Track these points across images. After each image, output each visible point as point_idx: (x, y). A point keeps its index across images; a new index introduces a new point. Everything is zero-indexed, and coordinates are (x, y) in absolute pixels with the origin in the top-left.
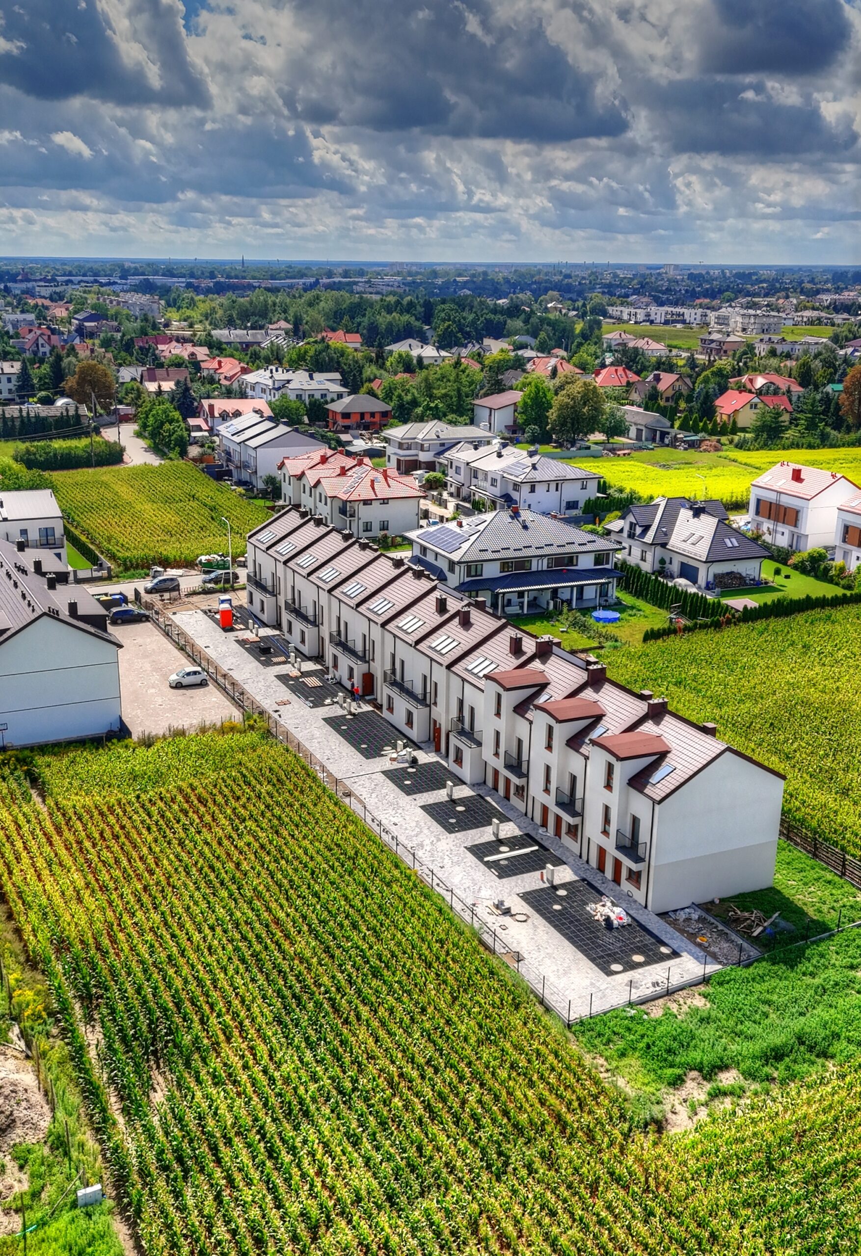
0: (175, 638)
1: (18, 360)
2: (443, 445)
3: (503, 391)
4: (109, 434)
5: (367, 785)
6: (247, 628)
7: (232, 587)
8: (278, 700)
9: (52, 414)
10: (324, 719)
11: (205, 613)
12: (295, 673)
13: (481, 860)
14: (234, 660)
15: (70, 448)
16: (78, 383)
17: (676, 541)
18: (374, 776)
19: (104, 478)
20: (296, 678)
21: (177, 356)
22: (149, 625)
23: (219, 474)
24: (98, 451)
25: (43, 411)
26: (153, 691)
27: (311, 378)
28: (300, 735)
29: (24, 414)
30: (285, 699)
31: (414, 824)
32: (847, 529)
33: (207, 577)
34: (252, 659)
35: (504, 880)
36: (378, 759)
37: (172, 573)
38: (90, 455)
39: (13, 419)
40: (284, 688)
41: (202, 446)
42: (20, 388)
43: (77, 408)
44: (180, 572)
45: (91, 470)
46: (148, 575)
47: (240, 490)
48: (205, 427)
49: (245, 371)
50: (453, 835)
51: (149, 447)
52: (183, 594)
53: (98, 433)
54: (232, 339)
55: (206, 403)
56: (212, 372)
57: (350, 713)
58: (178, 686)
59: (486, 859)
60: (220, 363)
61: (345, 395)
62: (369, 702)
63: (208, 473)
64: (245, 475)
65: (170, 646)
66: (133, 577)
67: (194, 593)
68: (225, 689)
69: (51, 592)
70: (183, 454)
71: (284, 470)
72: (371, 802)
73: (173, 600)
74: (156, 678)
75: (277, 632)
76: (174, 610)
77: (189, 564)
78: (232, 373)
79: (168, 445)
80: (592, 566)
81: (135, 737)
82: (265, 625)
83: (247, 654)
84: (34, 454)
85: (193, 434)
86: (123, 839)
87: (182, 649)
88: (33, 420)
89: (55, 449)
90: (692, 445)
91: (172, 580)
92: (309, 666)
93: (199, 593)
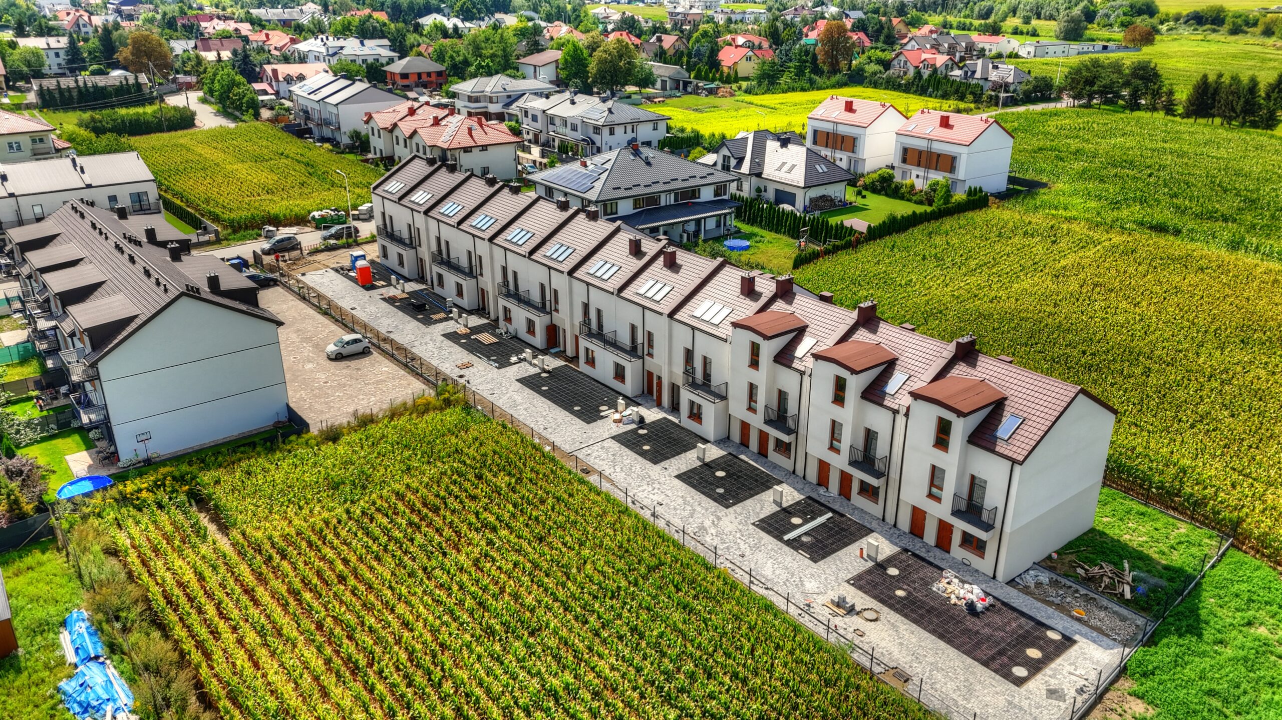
0: (315, 301)
1: (63, 35)
2: (509, 97)
3: (543, 50)
4: (176, 101)
5: (604, 456)
6: (390, 284)
7: (356, 241)
8: (459, 363)
9: (110, 83)
10: (518, 380)
11: (336, 270)
12: (462, 330)
13: (780, 539)
14: (389, 321)
15: (138, 114)
16: (132, 54)
17: (770, 170)
18: (605, 444)
19: (182, 141)
20: (466, 336)
21: (224, 31)
22: (279, 290)
23: (300, 132)
24: (169, 115)
25: (101, 81)
26: (309, 366)
27: (362, 44)
28: (502, 402)
29: (81, 84)
30: (465, 361)
31: (680, 501)
32: (905, 150)
33: (325, 233)
34: (409, 318)
35: (821, 563)
36: (599, 422)
37: (284, 232)
38: (160, 120)
39: (69, 89)
40: (457, 349)
41: (272, 108)
42: (69, 62)
43: (136, 78)
44: (294, 230)
45: (166, 136)
46: (260, 235)
47: (327, 145)
48: (270, 91)
49: (293, 41)
50: (731, 510)
51: (218, 111)
52: (305, 252)
53: (162, 100)
54: (269, 17)
55: (268, 68)
56: (260, 44)
57: (544, 371)
58: (338, 357)
59: (786, 538)
60: (267, 35)
61: (396, 59)
62: (557, 355)
63: (290, 132)
64: (327, 132)
65: (311, 312)
66: (244, 238)
67: (316, 251)
68: (392, 356)
69: (177, 265)
70: (257, 116)
71: (372, 124)
72: (619, 477)
73: (295, 261)
74: (308, 350)
75: (424, 287)
76: (302, 270)
77: (300, 220)
78: (282, 44)
79: (239, 108)
80: (712, 198)
81: (314, 431)
82: (407, 280)
83: (400, 313)
84: (101, 122)
85: (261, 98)
86: (352, 581)
87: (325, 313)
88: (91, 90)
89: (123, 116)
90: (711, 92)
91: (289, 238)
92: (475, 321)
93: (322, 251)
